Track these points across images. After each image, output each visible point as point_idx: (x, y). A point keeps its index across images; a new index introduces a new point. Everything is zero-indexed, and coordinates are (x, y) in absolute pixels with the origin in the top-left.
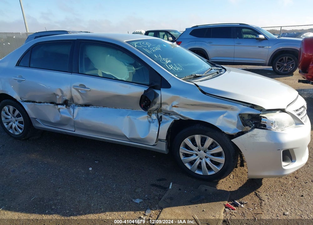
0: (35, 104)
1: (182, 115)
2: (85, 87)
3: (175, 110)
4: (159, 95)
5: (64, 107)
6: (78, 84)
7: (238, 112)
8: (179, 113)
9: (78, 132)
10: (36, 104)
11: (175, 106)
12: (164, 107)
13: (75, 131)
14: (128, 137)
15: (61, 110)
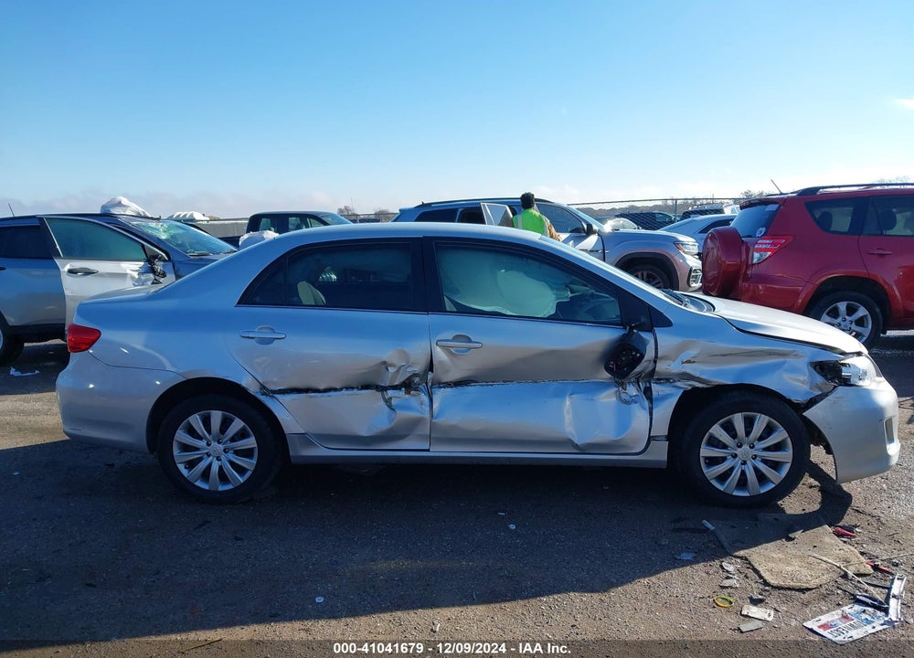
0: (311, 397)
1: (703, 377)
2: (469, 340)
3: (689, 369)
4: (649, 341)
5: (402, 393)
6: (449, 335)
7: (807, 360)
8: (697, 374)
9: (440, 451)
10: (313, 394)
11: (689, 362)
12: (662, 367)
13: (428, 450)
14: (576, 441)
15: (394, 402)
